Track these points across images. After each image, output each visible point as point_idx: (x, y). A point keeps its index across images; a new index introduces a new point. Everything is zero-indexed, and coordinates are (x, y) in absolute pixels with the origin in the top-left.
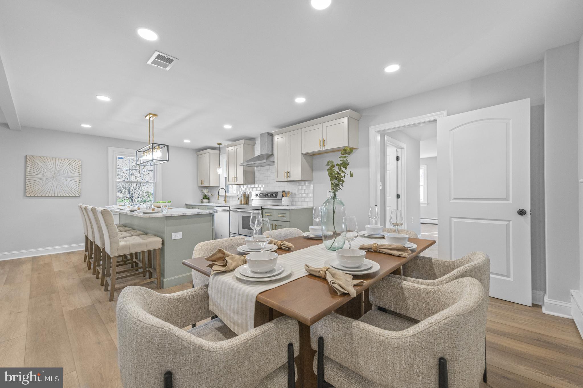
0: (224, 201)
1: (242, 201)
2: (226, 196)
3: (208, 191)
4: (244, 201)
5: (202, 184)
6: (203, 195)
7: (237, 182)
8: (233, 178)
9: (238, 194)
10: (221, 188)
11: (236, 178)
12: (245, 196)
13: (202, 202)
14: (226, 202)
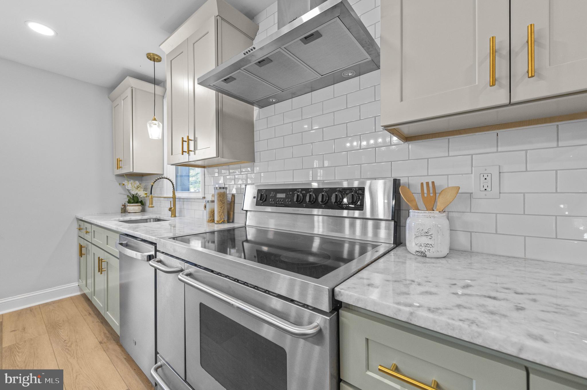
0: (170, 210)
1: (212, 213)
2: (174, 198)
3: (136, 186)
4: (220, 214)
5: (120, 168)
6: (128, 196)
7: (195, 154)
8: (183, 141)
9: (204, 194)
10: (161, 177)
11: (191, 140)
12: (223, 199)
13: (124, 211)
14: (174, 215)
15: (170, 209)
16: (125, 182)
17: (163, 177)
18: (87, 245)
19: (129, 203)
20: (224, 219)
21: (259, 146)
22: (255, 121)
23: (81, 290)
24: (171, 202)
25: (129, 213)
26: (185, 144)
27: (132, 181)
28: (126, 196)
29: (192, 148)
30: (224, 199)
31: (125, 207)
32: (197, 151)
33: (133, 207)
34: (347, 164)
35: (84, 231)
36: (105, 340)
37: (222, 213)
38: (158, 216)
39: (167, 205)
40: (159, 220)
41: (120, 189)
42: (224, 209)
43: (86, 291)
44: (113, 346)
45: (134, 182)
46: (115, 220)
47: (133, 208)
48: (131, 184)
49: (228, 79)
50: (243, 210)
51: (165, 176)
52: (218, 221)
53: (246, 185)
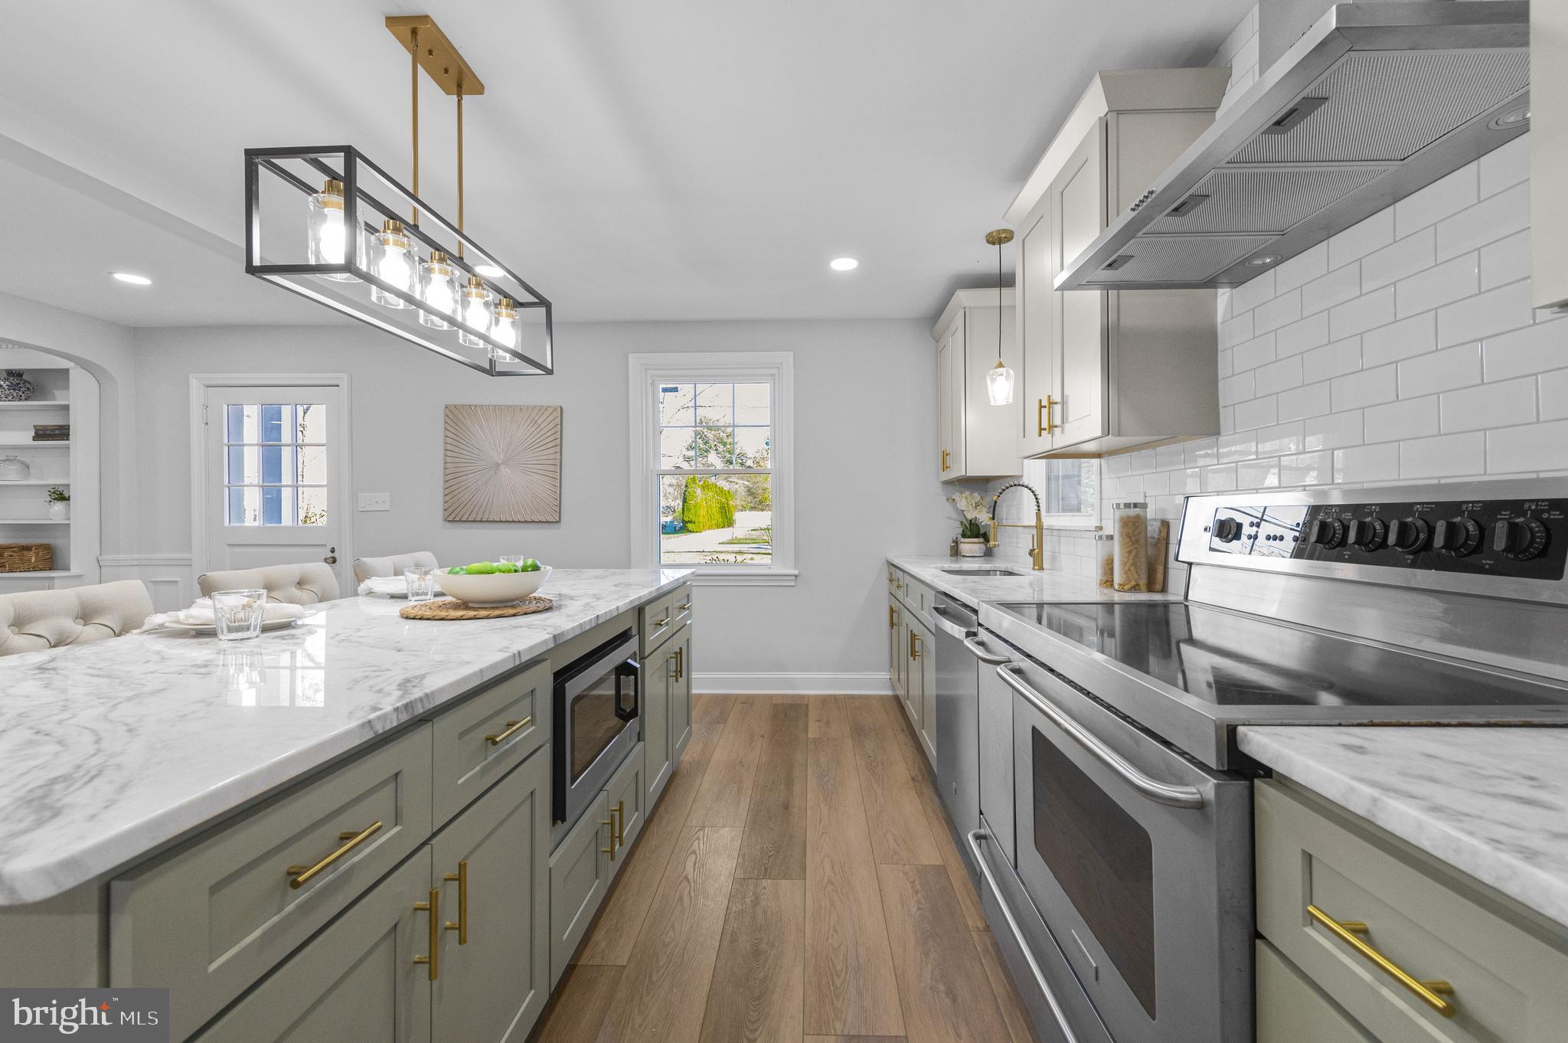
0: (1030, 555)
1: (1109, 565)
2: (1039, 528)
3: (974, 502)
4: (1126, 569)
5: (947, 468)
6: (962, 522)
7: (1063, 432)
8: (1041, 407)
9: (1101, 520)
10: (1016, 483)
11: (1056, 403)
12: (1134, 531)
13: (955, 552)
14: (1038, 565)
15: (1031, 553)
16: (957, 496)
17: (1021, 483)
18: (900, 609)
19: (963, 537)
20: (1136, 580)
21: (1230, 391)
22: (1222, 323)
23: (893, 688)
24: (1033, 536)
25: (963, 556)
26: (1045, 411)
27: (967, 493)
28: (958, 524)
29: (1057, 421)
30: (1136, 533)
31: (957, 545)
32: (1067, 426)
33: (970, 545)
34: (1437, 431)
35: (895, 583)
36: (920, 778)
37: (1131, 565)
38: (1009, 567)
39: (1026, 542)
40: (1011, 574)
41: (948, 509)
42: (1136, 556)
43: (901, 692)
44: (928, 791)
45: (971, 495)
46: (936, 568)
47: (970, 547)
48: (966, 498)
49: (1115, 261)
50: (1177, 560)
51: (1025, 481)
52: (1121, 585)
53: (1188, 497)
